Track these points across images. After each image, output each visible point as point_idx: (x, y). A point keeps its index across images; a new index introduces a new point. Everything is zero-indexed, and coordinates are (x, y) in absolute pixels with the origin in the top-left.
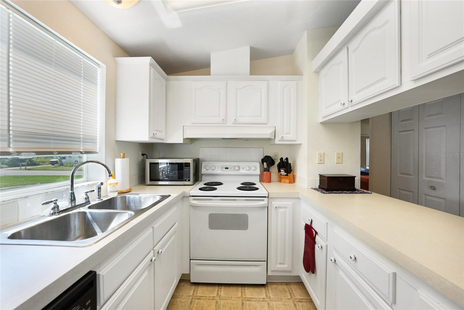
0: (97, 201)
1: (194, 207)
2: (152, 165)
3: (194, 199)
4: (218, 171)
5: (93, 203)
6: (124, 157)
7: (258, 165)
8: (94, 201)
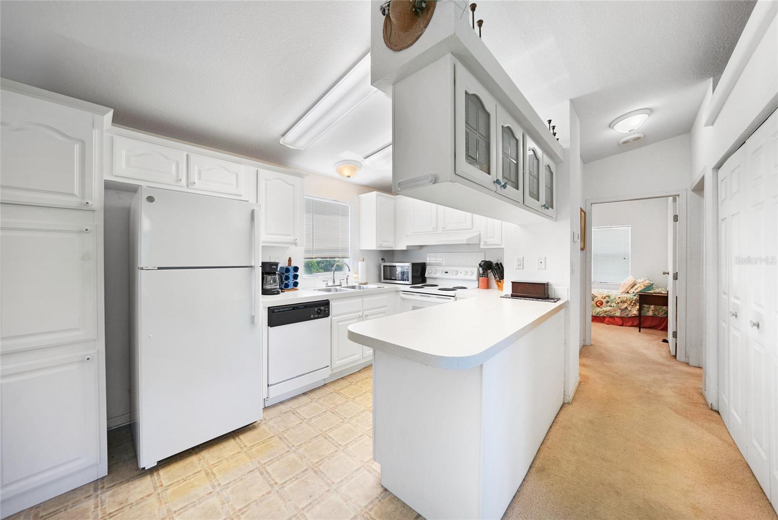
0: (346, 285)
1: (403, 299)
2: (385, 267)
3: (403, 293)
4: (438, 275)
5: (343, 286)
6: (363, 261)
7: (475, 270)
8: (345, 285)
